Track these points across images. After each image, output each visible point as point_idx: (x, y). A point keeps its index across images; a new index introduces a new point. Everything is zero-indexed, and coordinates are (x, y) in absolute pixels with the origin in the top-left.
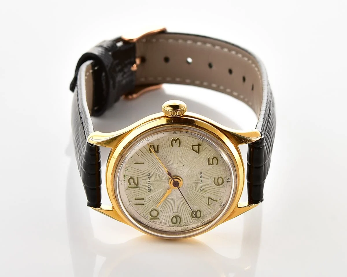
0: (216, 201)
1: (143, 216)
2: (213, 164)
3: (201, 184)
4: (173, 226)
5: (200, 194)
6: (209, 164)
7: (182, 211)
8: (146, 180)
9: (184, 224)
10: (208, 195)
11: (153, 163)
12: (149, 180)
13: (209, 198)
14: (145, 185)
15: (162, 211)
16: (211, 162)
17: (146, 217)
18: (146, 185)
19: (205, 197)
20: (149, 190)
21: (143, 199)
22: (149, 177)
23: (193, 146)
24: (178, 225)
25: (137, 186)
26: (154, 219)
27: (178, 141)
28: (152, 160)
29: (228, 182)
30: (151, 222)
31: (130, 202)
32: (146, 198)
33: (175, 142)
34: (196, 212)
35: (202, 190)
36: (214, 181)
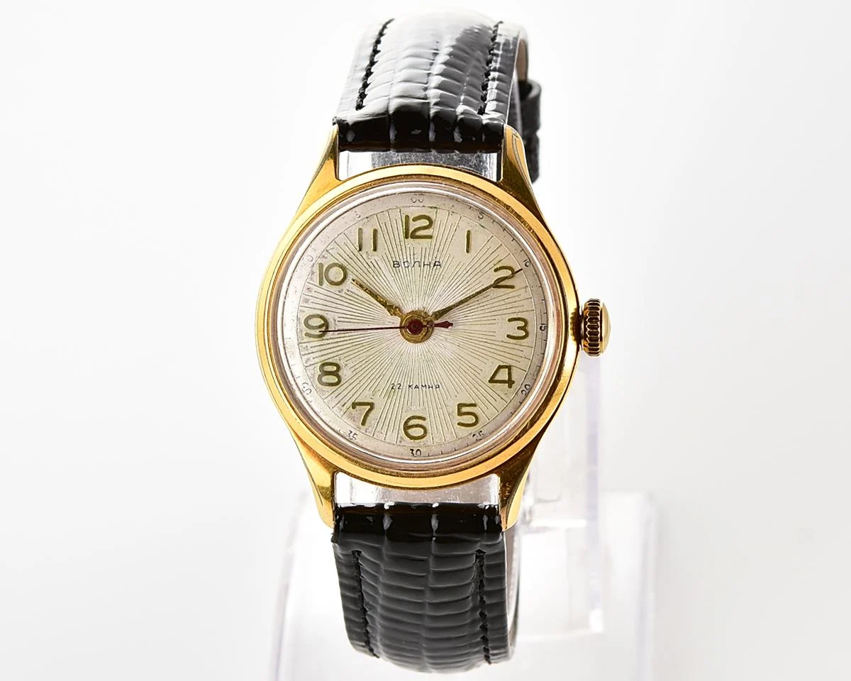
0: (363, 423)
1: (328, 249)
2: (460, 414)
3: (410, 386)
4: (298, 319)
5: (384, 385)
6: (460, 406)
7: (339, 340)
8: (423, 257)
9: (304, 345)
10: (379, 402)
11: (468, 274)
12: (424, 265)
13: (372, 405)
14: (412, 254)
15: (340, 294)
16: (464, 409)
17: (326, 256)
18: (412, 257)
19: (373, 395)
20: (396, 264)
21: (375, 249)
22: (432, 265)
23: (509, 367)
24: (301, 331)
25: (410, 234)
26: (320, 274)
27: (522, 333)
28: (475, 273)
29: (412, 450)
30: (313, 266)
31: (367, 218)
32: (375, 257)
33: (519, 328)
34: (335, 374)
35: (392, 388)
36: (414, 417)
